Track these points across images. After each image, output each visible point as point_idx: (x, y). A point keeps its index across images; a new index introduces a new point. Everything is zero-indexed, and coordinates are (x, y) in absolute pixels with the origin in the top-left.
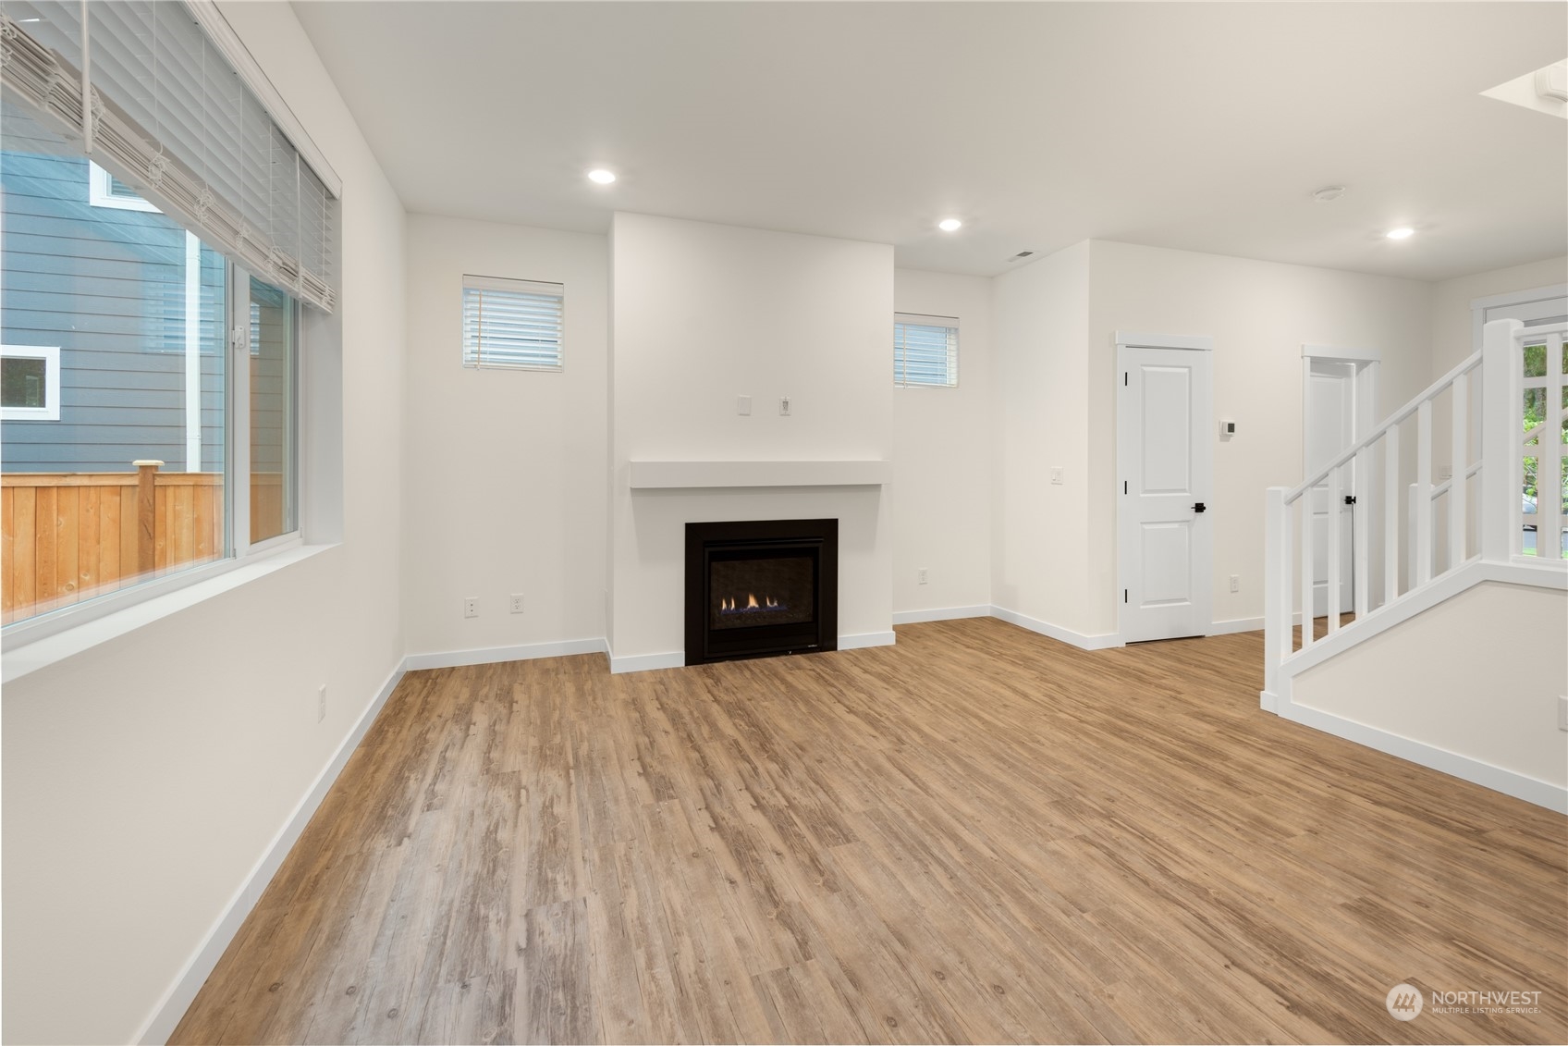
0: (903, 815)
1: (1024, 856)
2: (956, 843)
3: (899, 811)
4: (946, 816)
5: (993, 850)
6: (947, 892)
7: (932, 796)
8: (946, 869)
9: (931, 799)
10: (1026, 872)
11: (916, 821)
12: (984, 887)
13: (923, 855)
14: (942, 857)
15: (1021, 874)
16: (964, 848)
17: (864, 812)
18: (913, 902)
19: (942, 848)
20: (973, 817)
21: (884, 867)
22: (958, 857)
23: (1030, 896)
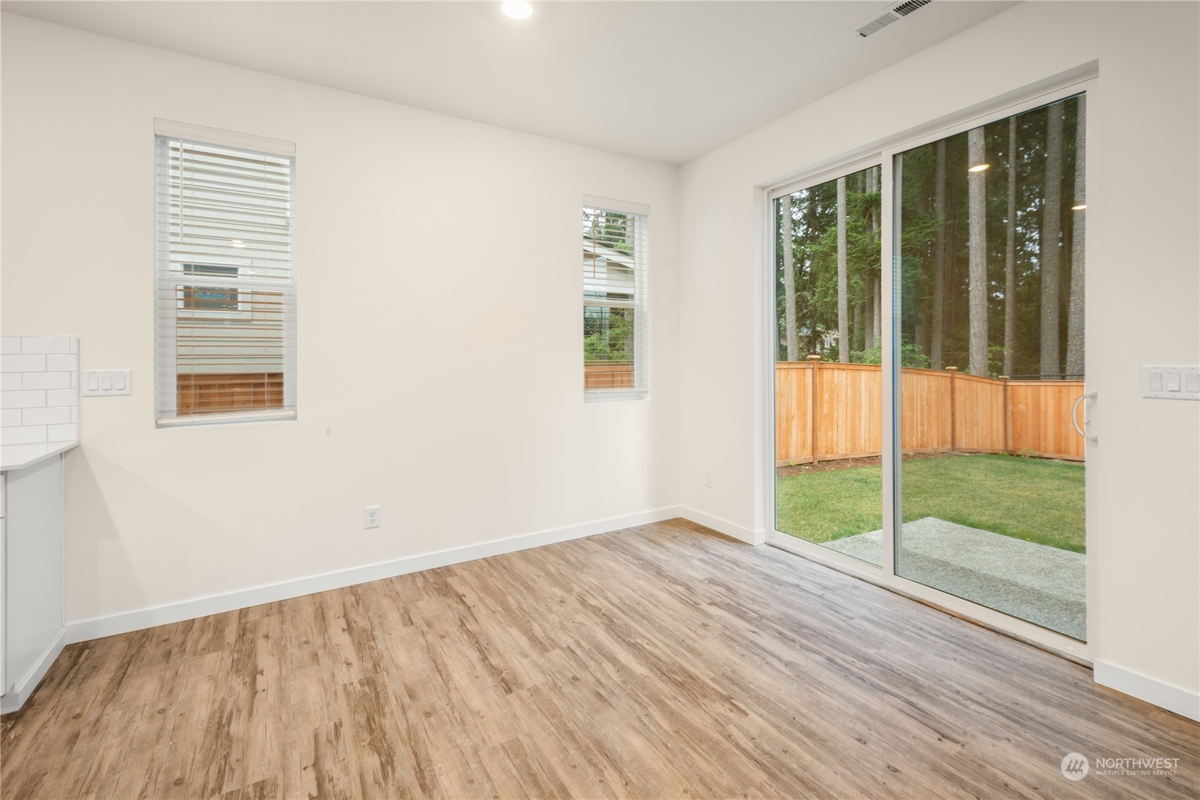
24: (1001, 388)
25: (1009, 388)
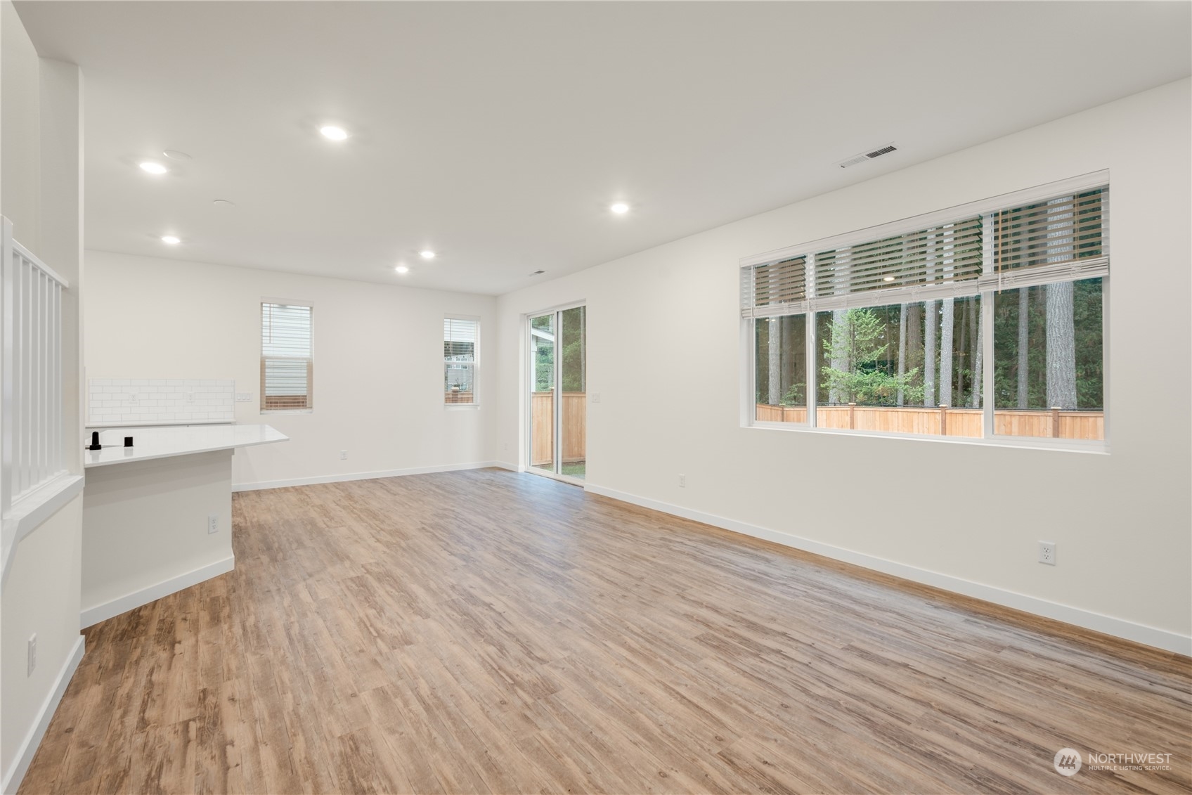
0: (672, 660)
1: (586, 644)
2: (630, 646)
3: (677, 664)
4: (642, 665)
5: (605, 645)
6: (628, 621)
7: (658, 681)
8: (632, 631)
9: (657, 677)
10: (586, 636)
11: (661, 657)
12: (610, 626)
13: (648, 636)
14: (636, 637)
15: (589, 634)
16: (624, 645)
17: (702, 659)
18: (644, 616)
19: (638, 642)
20: (622, 667)
21: (666, 627)
22: (629, 640)
23: (585, 625)
24: (780, 412)
25: (785, 412)
